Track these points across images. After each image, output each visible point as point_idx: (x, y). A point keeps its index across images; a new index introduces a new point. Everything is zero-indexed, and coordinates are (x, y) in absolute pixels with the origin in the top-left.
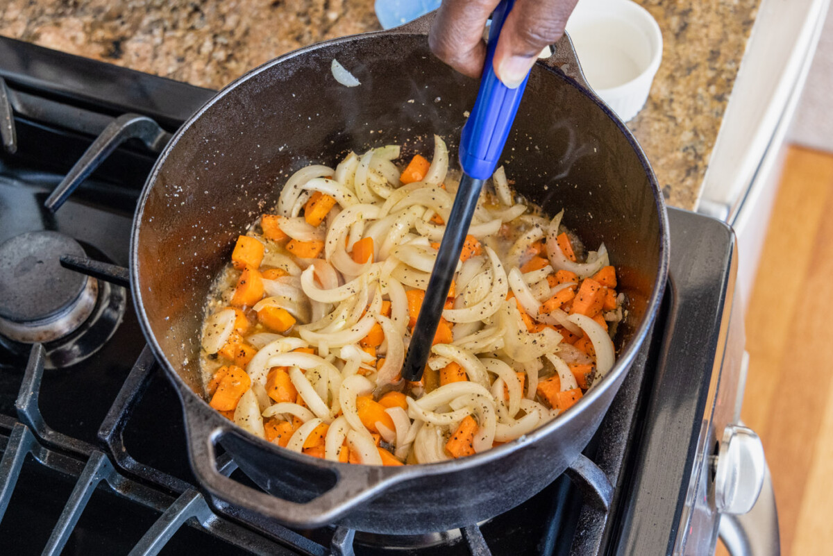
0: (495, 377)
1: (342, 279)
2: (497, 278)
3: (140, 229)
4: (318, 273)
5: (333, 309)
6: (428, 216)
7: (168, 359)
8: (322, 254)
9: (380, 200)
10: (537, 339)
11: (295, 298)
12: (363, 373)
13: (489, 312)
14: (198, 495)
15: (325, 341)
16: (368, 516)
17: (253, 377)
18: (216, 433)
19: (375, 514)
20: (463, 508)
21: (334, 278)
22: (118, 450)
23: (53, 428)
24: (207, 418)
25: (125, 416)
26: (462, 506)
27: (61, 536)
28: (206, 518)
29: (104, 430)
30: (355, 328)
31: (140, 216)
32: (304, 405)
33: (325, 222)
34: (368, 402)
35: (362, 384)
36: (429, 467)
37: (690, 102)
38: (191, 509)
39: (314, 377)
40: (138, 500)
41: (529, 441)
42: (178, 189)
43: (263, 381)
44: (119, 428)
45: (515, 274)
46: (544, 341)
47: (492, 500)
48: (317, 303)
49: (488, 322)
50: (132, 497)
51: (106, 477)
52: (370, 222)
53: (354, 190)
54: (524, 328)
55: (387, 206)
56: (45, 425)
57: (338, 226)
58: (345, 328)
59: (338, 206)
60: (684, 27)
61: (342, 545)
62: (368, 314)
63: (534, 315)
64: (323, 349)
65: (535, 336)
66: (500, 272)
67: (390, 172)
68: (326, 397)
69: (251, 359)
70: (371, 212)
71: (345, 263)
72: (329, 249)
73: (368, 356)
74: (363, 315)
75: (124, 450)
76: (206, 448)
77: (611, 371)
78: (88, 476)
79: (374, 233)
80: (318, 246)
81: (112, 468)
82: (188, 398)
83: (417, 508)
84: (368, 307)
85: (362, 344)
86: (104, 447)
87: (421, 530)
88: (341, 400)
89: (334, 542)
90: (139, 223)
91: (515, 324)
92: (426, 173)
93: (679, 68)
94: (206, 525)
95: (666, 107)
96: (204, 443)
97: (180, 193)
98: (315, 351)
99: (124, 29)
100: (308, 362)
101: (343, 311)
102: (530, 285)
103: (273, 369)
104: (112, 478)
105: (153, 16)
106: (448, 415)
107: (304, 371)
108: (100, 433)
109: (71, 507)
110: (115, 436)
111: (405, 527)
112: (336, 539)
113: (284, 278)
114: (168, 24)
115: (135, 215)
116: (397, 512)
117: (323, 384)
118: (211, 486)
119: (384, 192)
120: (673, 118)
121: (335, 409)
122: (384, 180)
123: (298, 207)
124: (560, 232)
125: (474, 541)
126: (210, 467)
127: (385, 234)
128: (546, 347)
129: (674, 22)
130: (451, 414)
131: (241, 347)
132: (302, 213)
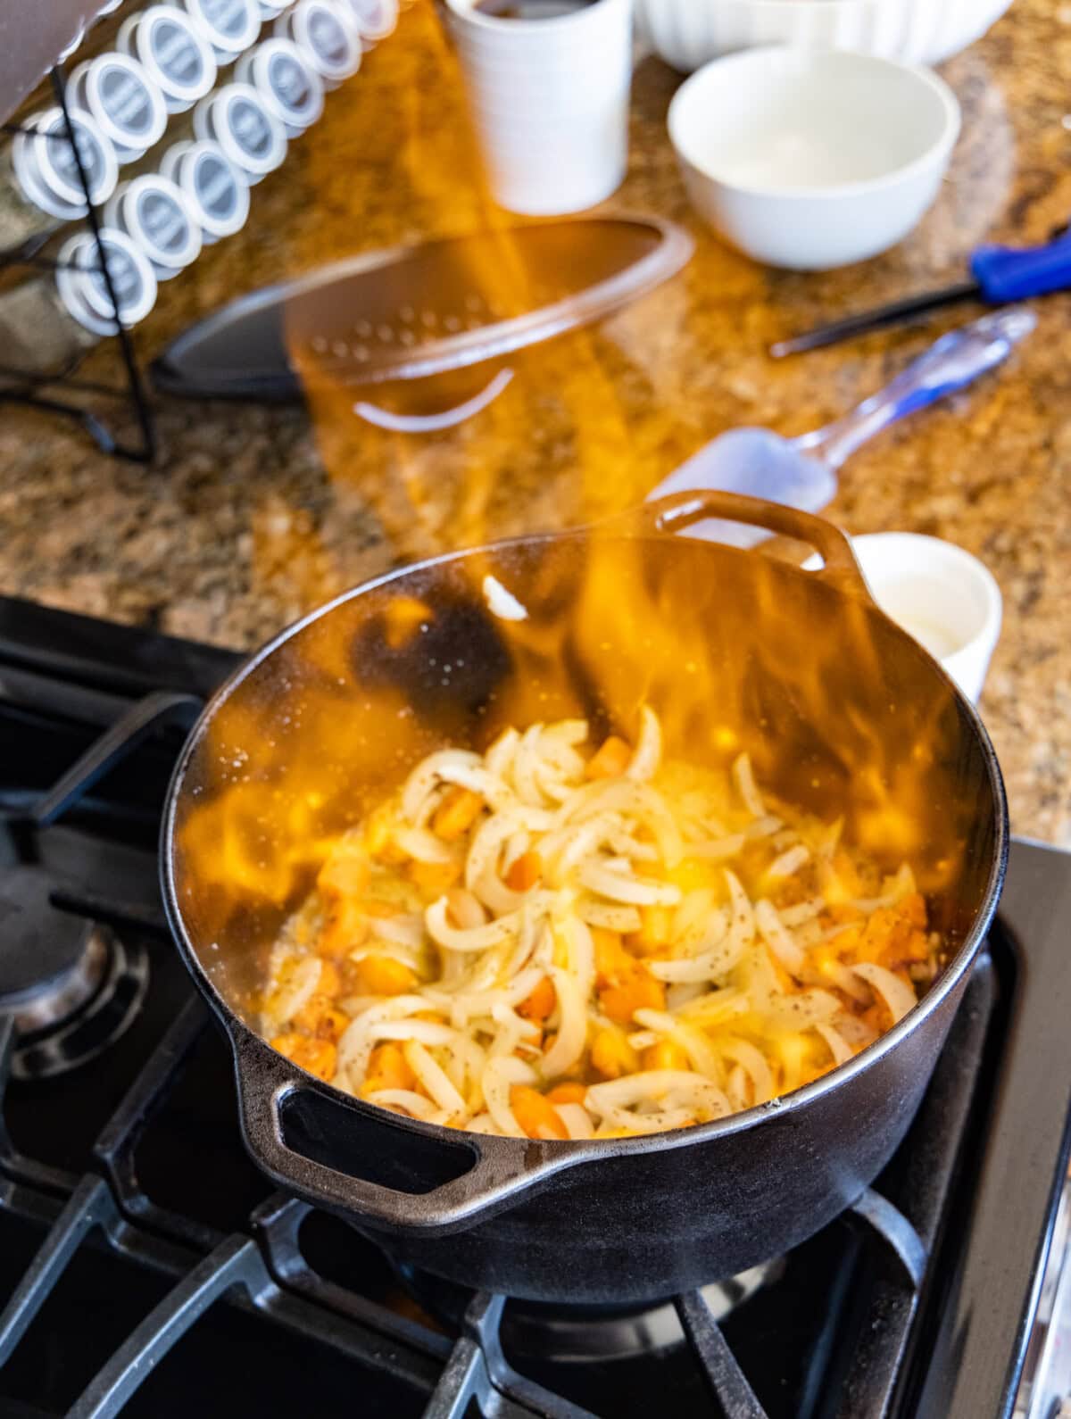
0: (730, 1065)
1: (490, 916)
2: (738, 913)
3: (179, 799)
4: (454, 909)
5: (476, 958)
6: (630, 826)
7: (213, 982)
8: (461, 881)
9: (552, 804)
10: (801, 1003)
11: (417, 946)
12: (520, 1052)
13: (724, 965)
14: (250, 1245)
15: (462, 1009)
16: (524, 1256)
17: (345, 1059)
18: (285, 1089)
19: (536, 1249)
20: (679, 1245)
21: (477, 914)
22: (125, 1181)
23: (22, 1152)
24: (270, 1067)
25: (138, 1124)
26: (677, 1239)
27: (26, 1302)
28: (260, 1289)
29: (103, 1143)
30: (510, 984)
31: (179, 781)
32: (426, 1095)
33: (468, 834)
34: (530, 1097)
35: (521, 1072)
36: (623, 1144)
37: (1045, 703)
38: (236, 1267)
39: (444, 1056)
40: (153, 1262)
41: (785, 1107)
42: (241, 754)
43: (362, 1064)
44: (128, 1142)
45: (765, 908)
46: (812, 1005)
47: (727, 1234)
48: (452, 952)
49: (720, 982)
50: (143, 1258)
51: (104, 1222)
52: (536, 836)
53: (513, 786)
54: (780, 989)
55: (564, 813)
56: (11, 1149)
57: (487, 839)
58: (494, 986)
59: (487, 811)
60: (1033, 597)
61: (481, 1324)
62: (532, 963)
63: (795, 970)
64: (459, 1016)
65: (799, 1001)
66: (741, 904)
67: (572, 762)
68: (461, 1086)
69: (343, 1030)
70: (539, 820)
71: (497, 893)
72: (472, 872)
73: (531, 1029)
74: (523, 967)
75: (134, 1182)
76: (269, 1109)
77: (911, 1015)
78: (74, 1213)
79: (545, 850)
80: (454, 871)
81: (113, 1207)
82: (242, 1037)
83: (603, 1236)
84: (531, 956)
85: (521, 1011)
86: (102, 1169)
87: (611, 1291)
88: (484, 1086)
89: (467, 1318)
90: (177, 789)
91: (765, 981)
92: (627, 762)
93: (1026, 653)
94: (260, 1300)
95: (1006, 708)
96: (266, 1103)
97: (242, 762)
98: (446, 1021)
99: (167, 592)
100: (434, 1034)
101: (493, 963)
102: (789, 927)
103: (380, 1044)
104: (113, 1224)
105: (214, 574)
106: (655, 1117)
107: (428, 1049)
108: (98, 1147)
109: (45, 1259)
110: (121, 1154)
111: (583, 1283)
112: (472, 1313)
113: (401, 917)
114: (235, 585)
115: (172, 779)
116: (570, 1245)
117: (458, 1067)
118: (274, 1168)
119: (560, 792)
120: (1018, 725)
121: (475, 1103)
122: (563, 775)
123: (425, 812)
124: (837, 853)
125: (697, 1319)
126: (272, 1137)
127: (560, 853)
128: (814, 1016)
129: (1019, 589)
130: (662, 1116)
131: (329, 1014)
132: (431, 823)
